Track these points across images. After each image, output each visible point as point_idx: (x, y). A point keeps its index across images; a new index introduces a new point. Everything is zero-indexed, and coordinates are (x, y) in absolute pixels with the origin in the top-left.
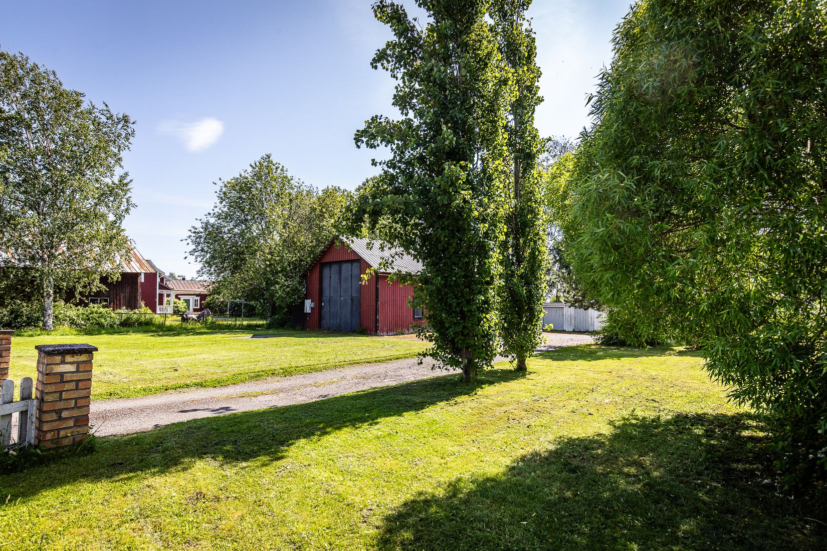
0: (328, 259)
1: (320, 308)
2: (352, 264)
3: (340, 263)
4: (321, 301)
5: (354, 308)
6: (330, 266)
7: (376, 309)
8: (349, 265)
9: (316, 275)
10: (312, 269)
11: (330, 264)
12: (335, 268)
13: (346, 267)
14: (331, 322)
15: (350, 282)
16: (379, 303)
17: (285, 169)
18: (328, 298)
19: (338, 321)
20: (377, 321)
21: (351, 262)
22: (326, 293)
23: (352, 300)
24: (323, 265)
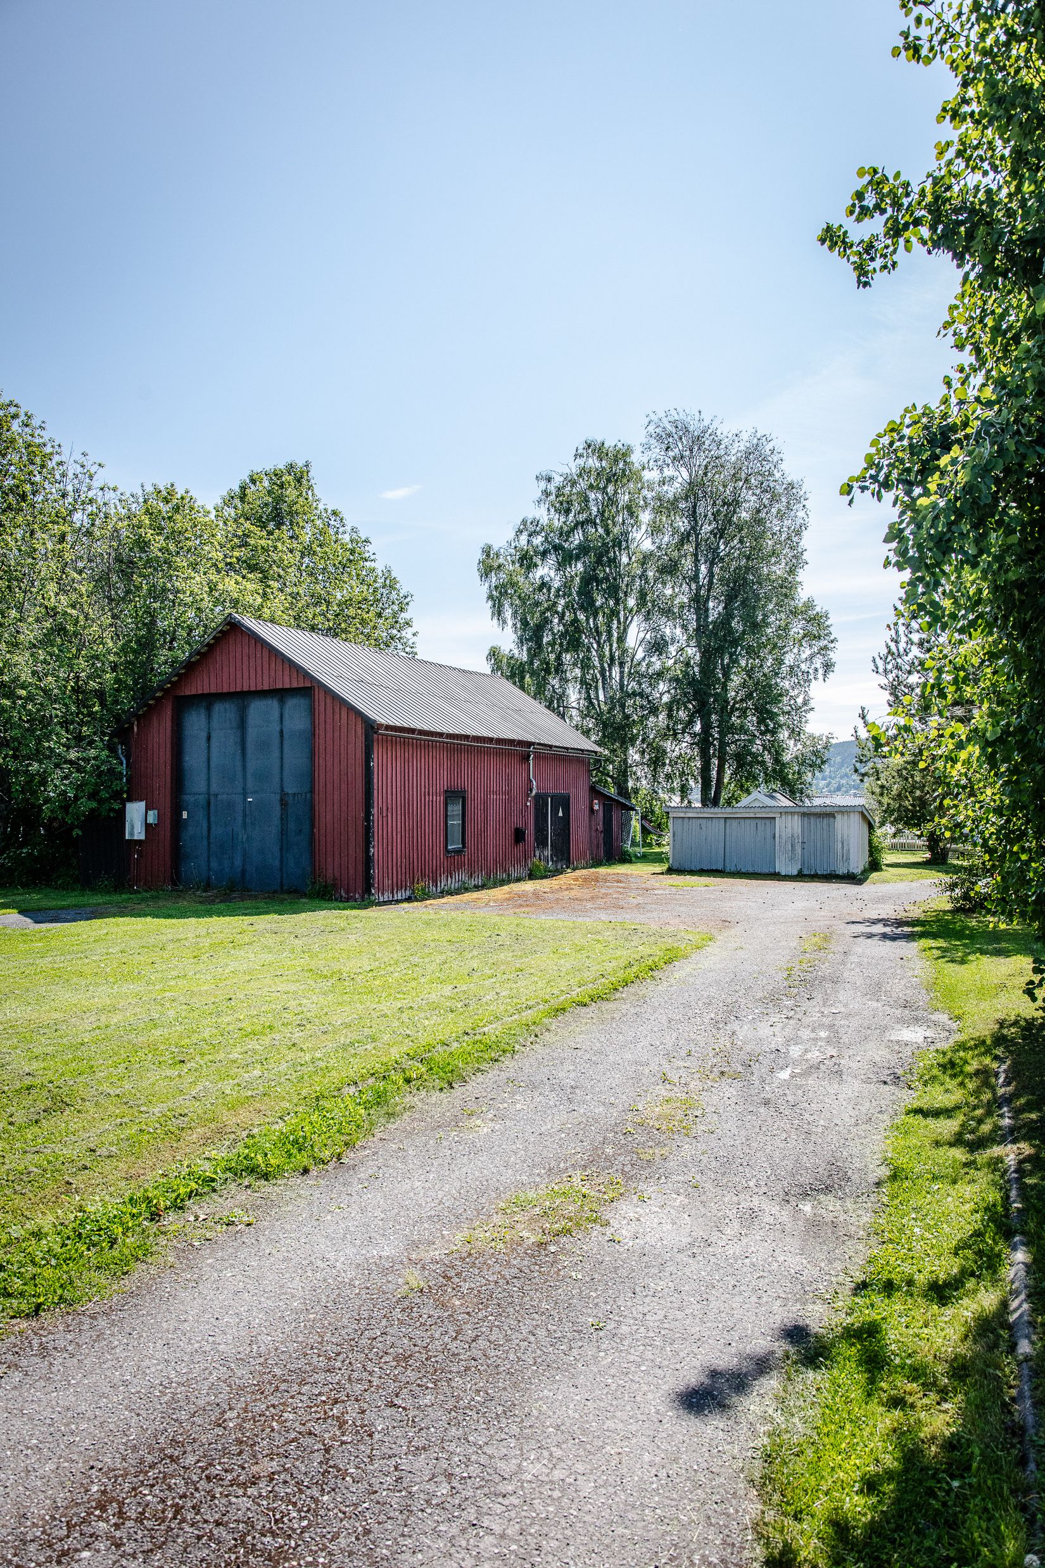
0: (202, 684)
1: (177, 824)
2: (282, 702)
3: (242, 697)
4: (177, 808)
5: (292, 826)
6: (209, 709)
7: (368, 829)
8: (273, 704)
9: (160, 732)
10: (144, 715)
11: (209, 700)
12: (224, 713)
13: (261, 713)
14: (214, 864)
15: (276, 754)
16: (375, 811)
17: (35, 422)
18: (202, 799)
19: (238, 862)
20: (368, 861)
21: (281, 694)
22: (197, 785)
23: (283, 803)
24: (183, 705)
